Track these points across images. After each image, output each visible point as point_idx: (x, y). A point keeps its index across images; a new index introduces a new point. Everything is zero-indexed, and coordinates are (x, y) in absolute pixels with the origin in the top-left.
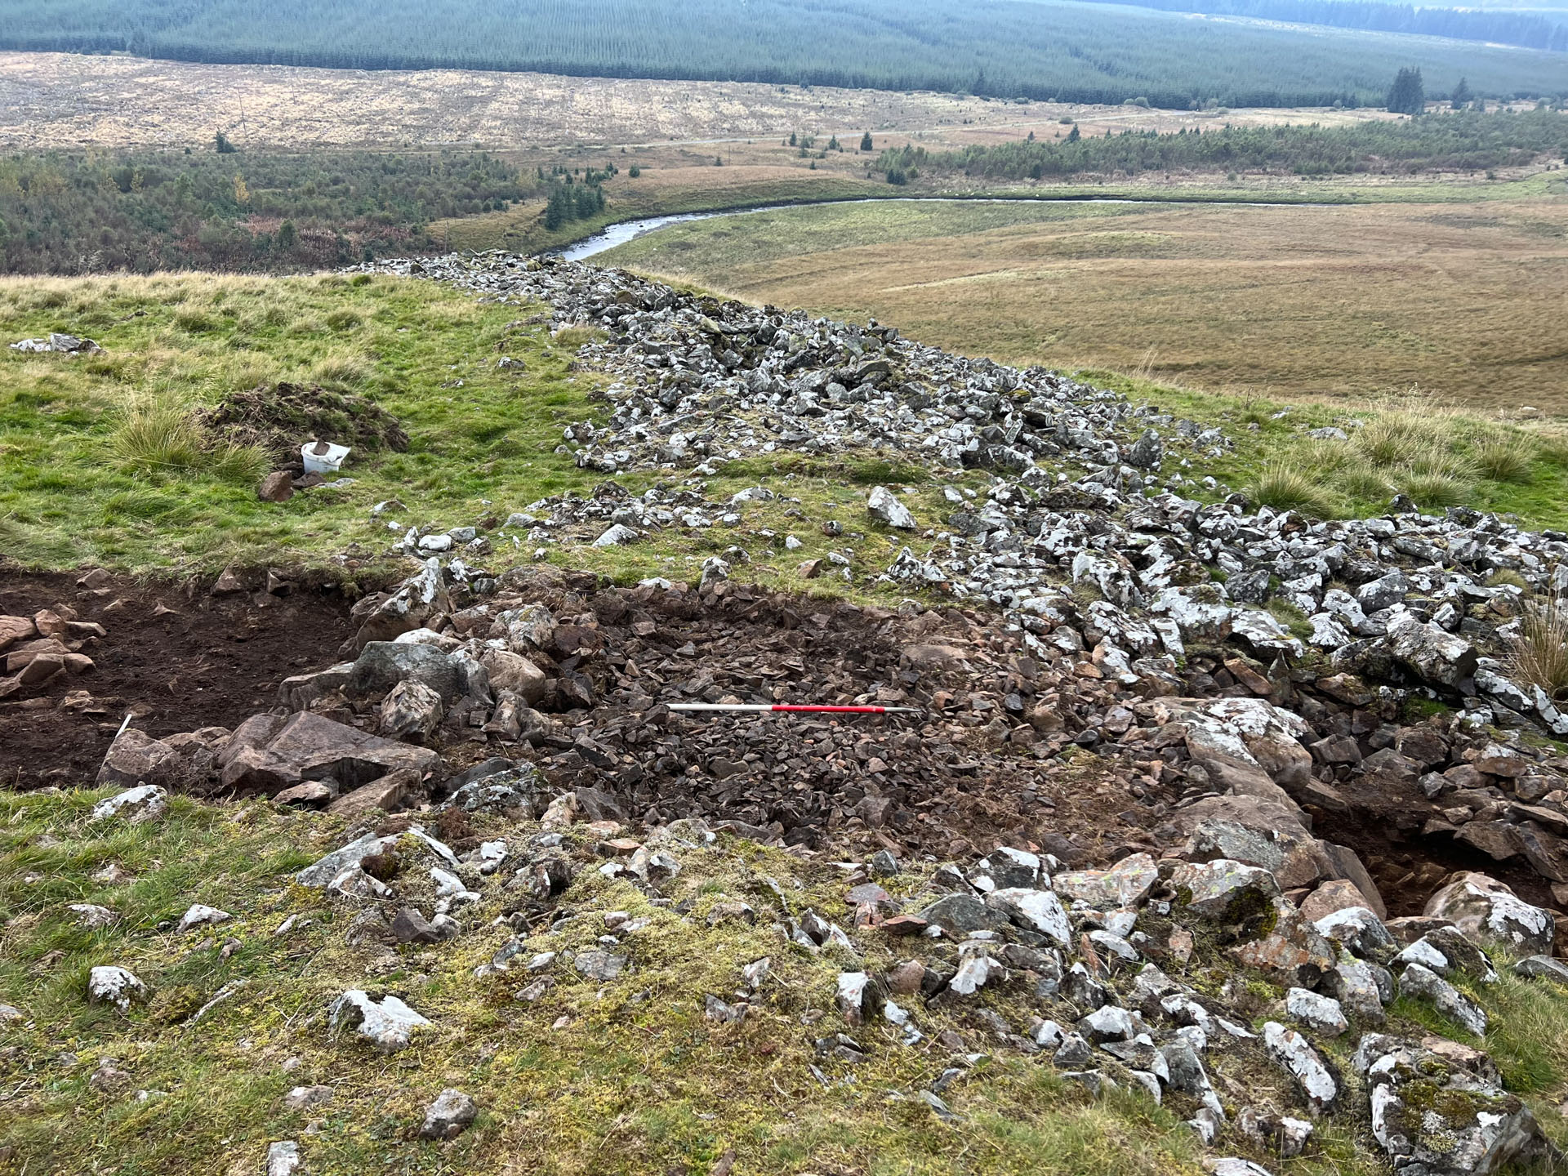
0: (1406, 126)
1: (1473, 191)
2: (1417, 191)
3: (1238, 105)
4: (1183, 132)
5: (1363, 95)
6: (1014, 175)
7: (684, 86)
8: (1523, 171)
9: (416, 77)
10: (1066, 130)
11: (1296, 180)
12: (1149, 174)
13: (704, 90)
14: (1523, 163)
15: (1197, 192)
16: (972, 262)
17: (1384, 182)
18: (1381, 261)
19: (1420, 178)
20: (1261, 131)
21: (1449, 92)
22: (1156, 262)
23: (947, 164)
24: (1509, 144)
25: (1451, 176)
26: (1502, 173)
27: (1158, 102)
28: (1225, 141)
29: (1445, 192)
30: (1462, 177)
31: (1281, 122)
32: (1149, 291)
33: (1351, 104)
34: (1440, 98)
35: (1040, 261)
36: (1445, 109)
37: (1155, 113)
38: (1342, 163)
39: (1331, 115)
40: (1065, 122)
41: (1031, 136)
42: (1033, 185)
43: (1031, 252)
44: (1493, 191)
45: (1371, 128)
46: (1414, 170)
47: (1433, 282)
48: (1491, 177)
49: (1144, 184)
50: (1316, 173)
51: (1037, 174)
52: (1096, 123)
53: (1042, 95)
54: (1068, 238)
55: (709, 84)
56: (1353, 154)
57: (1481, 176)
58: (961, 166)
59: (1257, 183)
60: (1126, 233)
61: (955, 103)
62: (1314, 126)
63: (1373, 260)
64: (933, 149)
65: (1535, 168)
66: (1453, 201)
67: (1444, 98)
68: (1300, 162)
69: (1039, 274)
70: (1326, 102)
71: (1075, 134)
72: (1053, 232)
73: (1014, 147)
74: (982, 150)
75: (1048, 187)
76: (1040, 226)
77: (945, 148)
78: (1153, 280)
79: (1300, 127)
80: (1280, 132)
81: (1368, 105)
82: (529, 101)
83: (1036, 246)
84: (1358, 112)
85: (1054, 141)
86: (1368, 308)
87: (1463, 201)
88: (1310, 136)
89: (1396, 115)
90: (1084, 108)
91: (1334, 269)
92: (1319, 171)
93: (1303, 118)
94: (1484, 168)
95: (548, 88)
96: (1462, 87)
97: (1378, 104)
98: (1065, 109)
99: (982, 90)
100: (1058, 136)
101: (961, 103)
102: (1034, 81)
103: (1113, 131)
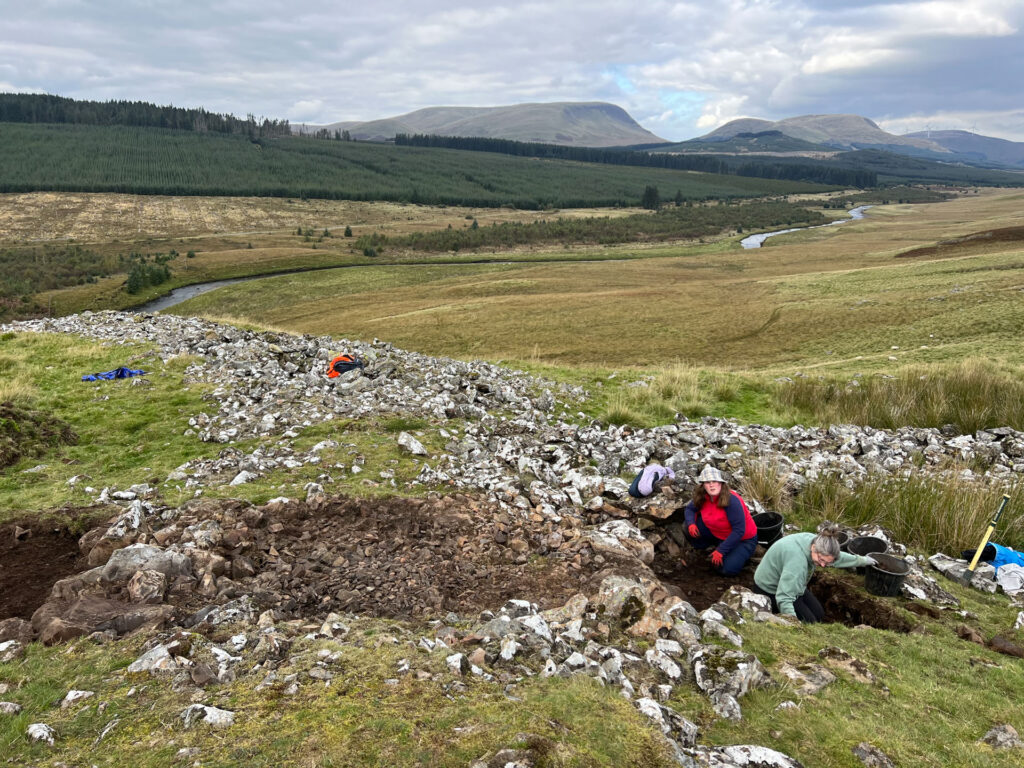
0: (654, 216)
1: (694, 250)
2: (666, 251)
3: (565, 206)
4: (536, 222)
5: (629, 200)
6: (443, 249)
7: (222, 200)
8: (718, 238)
10: (470, 223)
11: (601, 247)
12: (521, 246)
13: (235, 202)
14: (716, 233)
15: (549, 256)
16: (423, 301)
17: (648, 247)
18: (653, 289)
19: (666, 244)
20: (579, 221)
21: (673, 197)
22: (532, 297)
23: (401, 243)
24: (708, 224)
25: (681, 242)
26: (707, 239)
27: (520, 206)
28: (559, 228)
29: (680, 251)
30: (687, 242)
31: (589, 216)
32: (530, 313)
33: (624, 205)
34: (668, 201)
35: (465, 298)
36: (672, 206)
37: (520, 212)
38: (624, 237)
39: (615, 211)
40: (469, 218)
41: (450, 226)
42: (454, 255)
43: (459, 294)
44: (703, 249)
45: (634, 218)
46: (662, 240)
47: (681, 300)
48: (702, 241)
49: (518, 252)
50: (611, 243)
51: (456, 248)
52: (487, 218)
53: (454, 203)
54: (479, 285)
55: (239, 199)
56: (629, 232)
57: (696, 241)
58: (409, 245)
59: (582, 249)
60: (512, 281)
61: (401, 208)
62: (607, 218)
63: (648, 289)
64: (390, 234)
65: (723, 236)
66: (684, 255)
67: (671, 200)
68: (602, 238)
69: (465, 306)
70: (612, 204)
71: (475, 225)
72: (470, 281)
73: (440, 233)
74: (421, 235)
75: (463, 255)
76: (461, 278)
77: (398, 235)
78: (531, 307)
79: (599, 218)
80: (589, 221)
81: (633, 206)
83: (460, 290)
84: (629, 209)
85: (463, 229)
86: (650, 316)
87: (690, 255)
88: (604, 221)
89: (648, 211)
90: (478, 210)
91: (629, 295)
92: (613, 242)
93: (600, 213)
94: (697, 236)
95: (124, 204)
96: (679, 195)
97: (637, 205)
98: (467, 210)
99: (417, 200)
100: (465, 226)
101: (405, 208)
102: (447, 195)
103: (497, 223)
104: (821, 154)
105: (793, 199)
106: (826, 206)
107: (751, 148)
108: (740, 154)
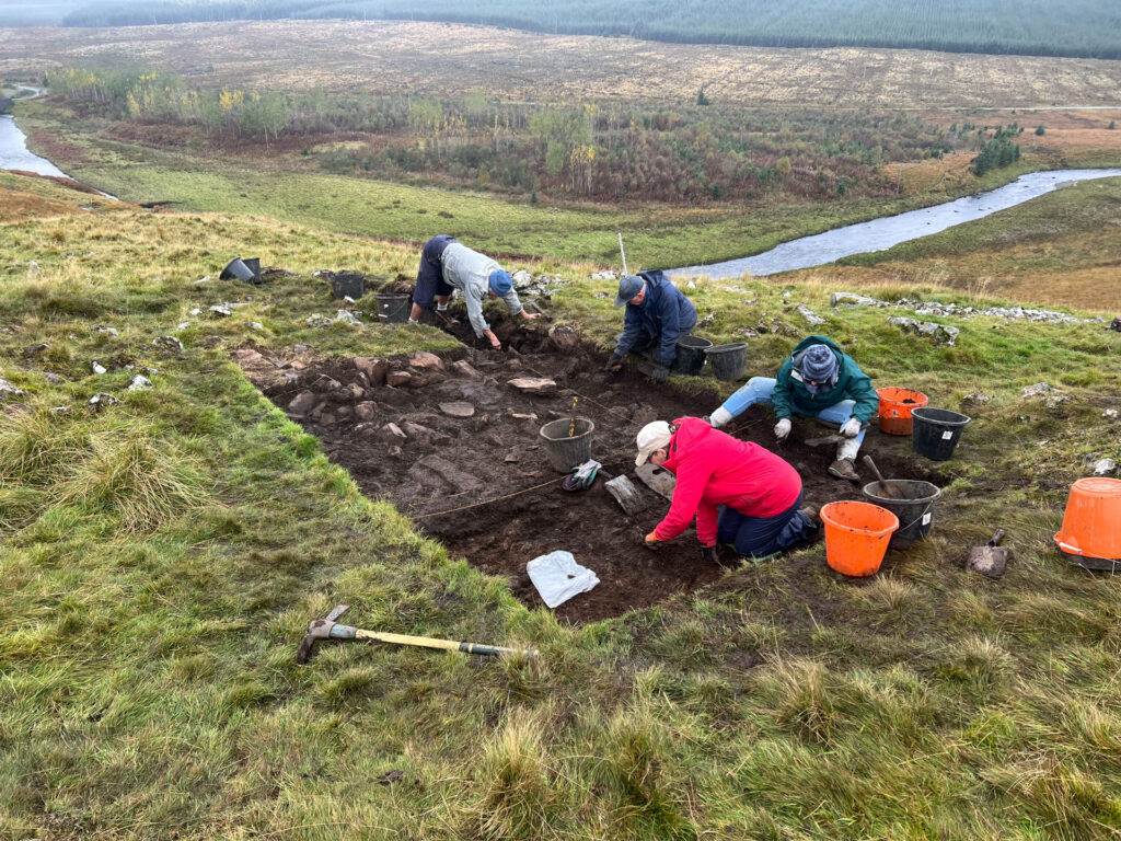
7: (1050, 61)
9: (825, 53)
13: (1069, 65)
55: (1072, 60)
82: (917, 72)
95: (931, 62)
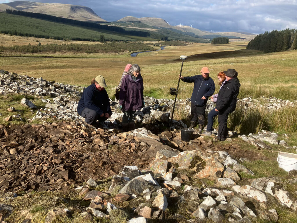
0: (103, 45)
1: (116, 56)
2: (108, 56)
3: (73, 40)
4: (63, 44)
5: (95, 39)
6: (28, 52)
8: (123, 53)
10: (38, 43)
11: (86, 54)
12: (58, 52)
15: (68, 56)
16: (20, 70)
17: (102, 55)
19: (107, 54)
20: (78, 45)
22: (62, 70)
23: (11, 49)
24: (120, 48)
25: (112, 54)
26: (121, 53)
27: (55, 38)
28: (71, 46)
29: (112, 56)
30: (114, 54)
31: (82, 43)
32: (62, 75)
33: (94, 41)
34: (108, 40)
35: (37, 70)
36: (109, 42)
37: (57, 41)
38: (94, 51)
40: (38, 41)
41: (30, 44)
42: (32, 54)
43: (35, 68)
44: (120, 56)
45: (98, 45)
46: (107, 52)
48: (119, 54)
49: (57, 54)
50: (90, 53)
51: (33, 52)
52: (44, 42)
53: (31, 36)
54: (42, 65)
56: (95, 49)
57: (117, 54)
58: (14, 50)
59: (79, 54)
60: (55, 64)
61: (9, 36)
62: (87, 44)
64: (6, 45)
65: (125, 52)
66: (114, 58)
68: (86, 51)
69: (37, 72)
71: (40, 44)
72: (38, 64)
73: (26, 46)
74: (18, 47)
75: (35, 55)
76: (35, 63)
77: (9, 46)
78: (62, 73)
79: (85, 44)
80: (82, 45)
81: (96, 41)
88: (87, 45)
89: (101, 43)
90: (41, 39)
94: (117, 52)
97: (98, 41)
98: (37, 39)
99: (16, 34)
100: (36, 44)
101: (11, 36)
102: (28, 33)
103: (48, 44)
104: (152, 29)
105: (145, 42)
106: (154, 45)
107: (132, 26)
108: (129, 27)
